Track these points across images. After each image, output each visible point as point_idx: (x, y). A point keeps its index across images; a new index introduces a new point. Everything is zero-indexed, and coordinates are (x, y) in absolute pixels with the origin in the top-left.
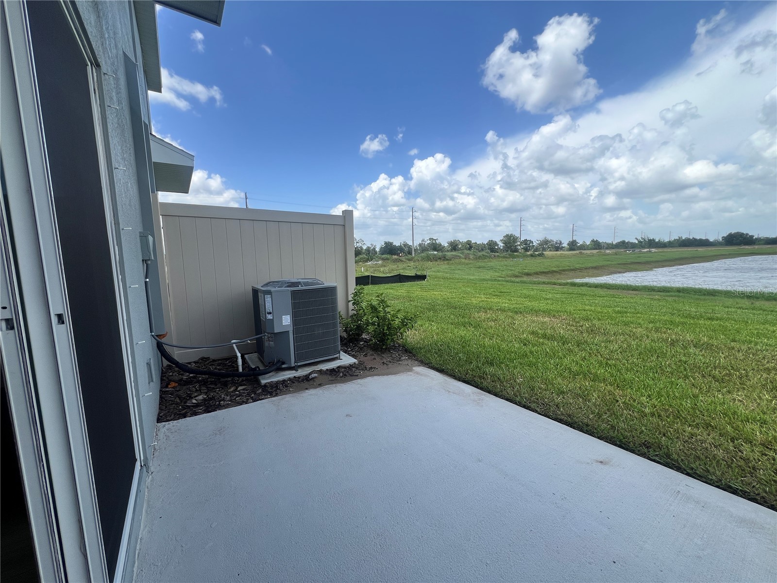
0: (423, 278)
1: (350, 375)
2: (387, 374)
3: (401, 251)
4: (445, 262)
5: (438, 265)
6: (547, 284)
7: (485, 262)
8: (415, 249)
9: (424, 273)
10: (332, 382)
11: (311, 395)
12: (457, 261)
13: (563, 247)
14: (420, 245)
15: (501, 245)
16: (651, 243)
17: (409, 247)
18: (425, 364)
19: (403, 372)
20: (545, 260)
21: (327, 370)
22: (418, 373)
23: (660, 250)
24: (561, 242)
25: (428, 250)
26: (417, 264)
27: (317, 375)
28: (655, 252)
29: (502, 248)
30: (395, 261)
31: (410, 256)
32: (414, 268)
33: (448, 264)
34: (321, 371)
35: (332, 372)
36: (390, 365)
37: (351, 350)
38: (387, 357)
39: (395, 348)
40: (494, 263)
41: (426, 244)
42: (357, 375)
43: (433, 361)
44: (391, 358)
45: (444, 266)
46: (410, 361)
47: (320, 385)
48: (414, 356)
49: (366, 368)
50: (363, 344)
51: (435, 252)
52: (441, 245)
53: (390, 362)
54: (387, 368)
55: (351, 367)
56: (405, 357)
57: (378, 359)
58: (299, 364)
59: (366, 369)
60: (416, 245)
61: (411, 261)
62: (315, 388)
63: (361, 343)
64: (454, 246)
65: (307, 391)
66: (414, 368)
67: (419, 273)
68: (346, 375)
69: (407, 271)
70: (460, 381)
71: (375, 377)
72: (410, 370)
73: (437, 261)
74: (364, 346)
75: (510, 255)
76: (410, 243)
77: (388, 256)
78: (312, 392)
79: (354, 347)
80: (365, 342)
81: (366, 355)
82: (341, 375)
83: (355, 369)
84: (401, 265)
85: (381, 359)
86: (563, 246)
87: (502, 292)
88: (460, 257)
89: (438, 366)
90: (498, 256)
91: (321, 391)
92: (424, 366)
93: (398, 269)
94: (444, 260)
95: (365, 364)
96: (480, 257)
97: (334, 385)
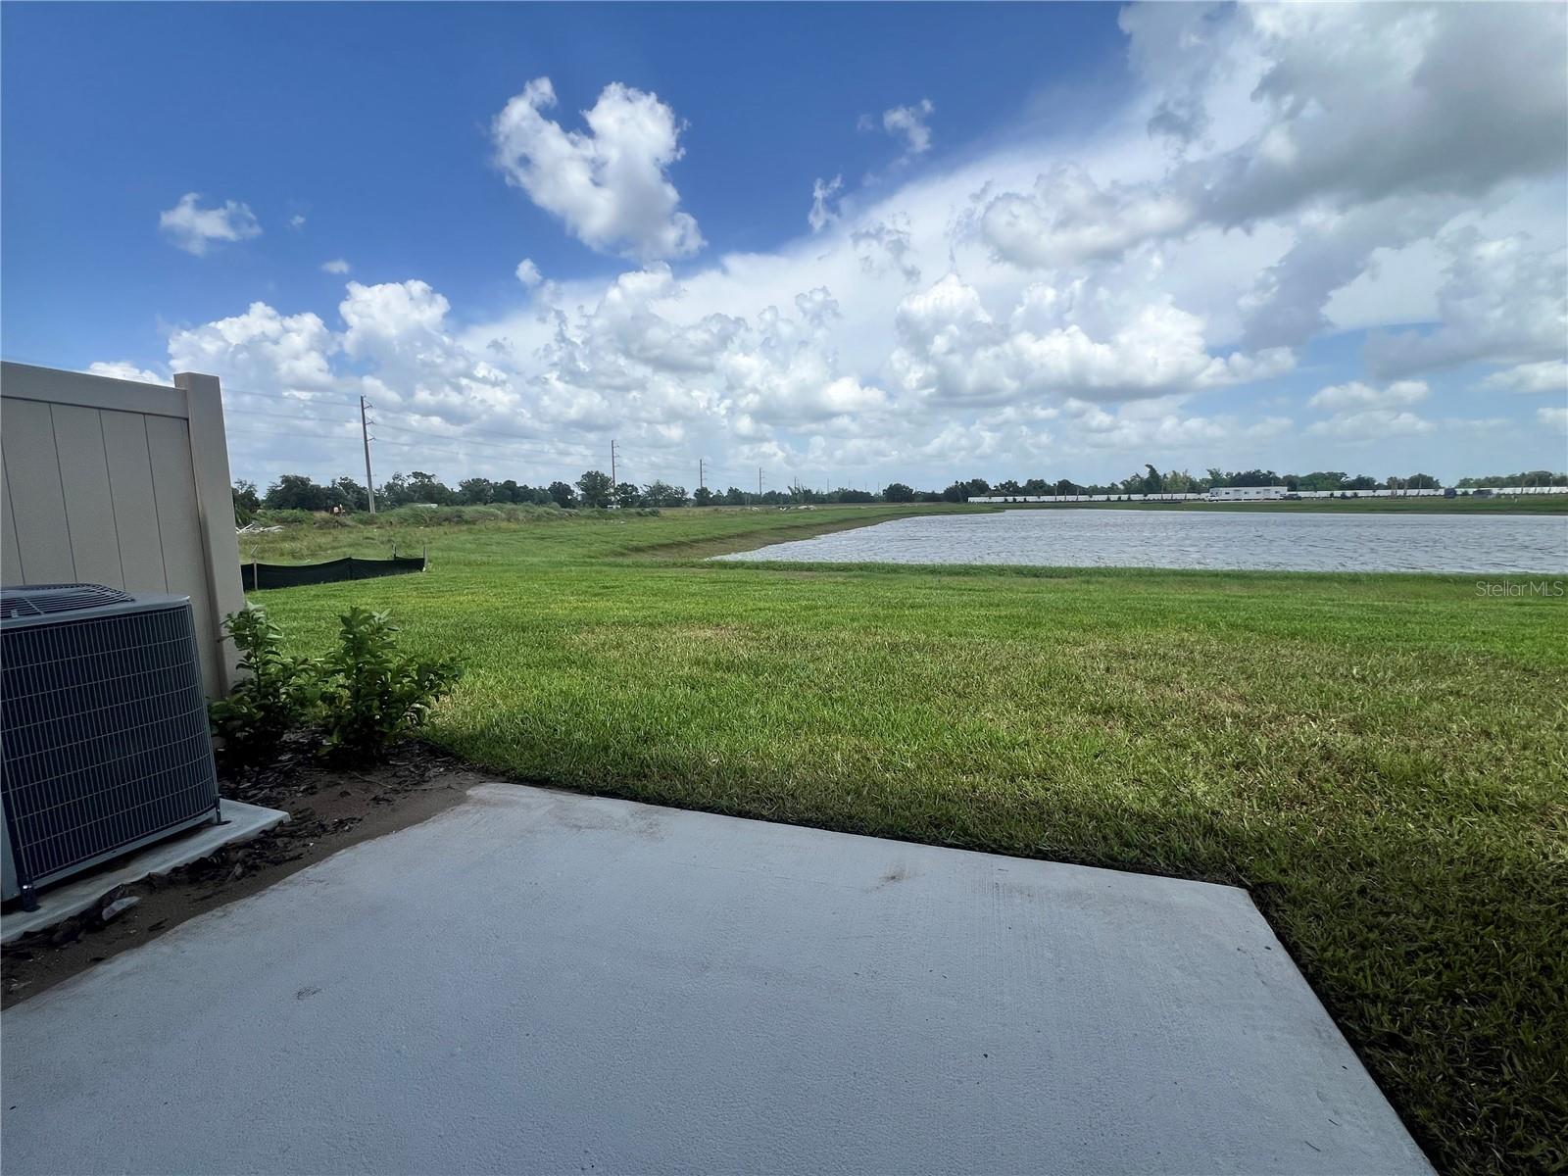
0: (416, 564)
1: (272, 862)
2: (399, 828)
3: (335, 500)
4: (464, 528)
5: (446, 533)
6: (680, 567)
7: (552, 527)
8: (375, 497)
9: (418, 553)
10: (205, 905)
11: (123, 975)
12: (491, 525)
13: (687, 500)
14: (390, 487)
15: (578, 492)
16: (808, 497)
17: (359, 491)
18: (497, 775)
19: (442, 809)
20: (662, 523)
21: (176, 870)
22: (482, 802)
23: (821, 507)
24: (683, 490)
25: (413, 501)
26: (389, 531)
27: (134, 899)
28: (815, 510)
29: (579, 498)
30: (324, 525)
31: (365, 515)
32: (382, 543)
33: (470, 531)
34: (150, 883)
35: (198, 871)
36: (398, 800)
37: (253, 786)
38: (380, 782)
39: (399, 753)
40: (571, 528)
41: (406, 485)
42: (299, 857)
43: (516, 763)
44: (395, 780)
45: (460, 536)
46: (451, 776)
47: (157, 929)
48: (460, 759)
49: (322, 826)
50: (290, 760)
51: (434, 506)
52: (444, 489)
53: (396, 792)
54: (393, 810)
55: (267, 837)
56: (436, 770)
57: (356, 791)
58: (40, 883)
59: (325, 831)
60: (378, 487)
61: (371, 524)
62: (139, 943)
63: (284, 758)
64: (476, 492)
65: (101, 968)
66: (469, 792)
67: (401, 554)
68: (256, 867)
69: (366, 551)
70: (593, 795)
71: (363, 846)
72: (462, 800)
73: (440, 525)
74: (299, 764)
75: (599, 512)
76: (361, 482)
77: (297, 512)
78: (127, 962)
79: (259, 773)
80: (294, 751)
81: (311, 790)
82: (238, 870)
83: (286, 840)
84: (344, 536)
85: (367, 791)
86: (688, 497)
87: (607, 587)
88: (496, 517)
89: (532, 773)
90: (577, 515)
91: (166, 949)
92: (493, 781)
93: (335, 544)
94: (457, 523)
95: (318, 817)
96: (539, 518)
97: (218, 912)
